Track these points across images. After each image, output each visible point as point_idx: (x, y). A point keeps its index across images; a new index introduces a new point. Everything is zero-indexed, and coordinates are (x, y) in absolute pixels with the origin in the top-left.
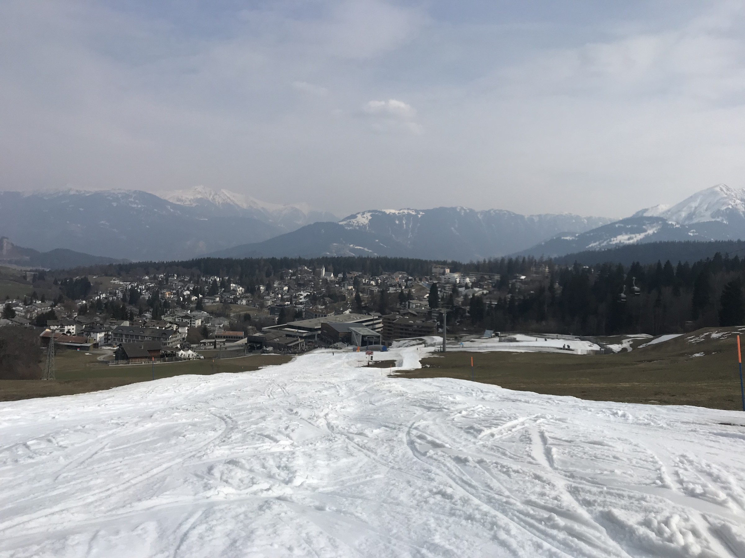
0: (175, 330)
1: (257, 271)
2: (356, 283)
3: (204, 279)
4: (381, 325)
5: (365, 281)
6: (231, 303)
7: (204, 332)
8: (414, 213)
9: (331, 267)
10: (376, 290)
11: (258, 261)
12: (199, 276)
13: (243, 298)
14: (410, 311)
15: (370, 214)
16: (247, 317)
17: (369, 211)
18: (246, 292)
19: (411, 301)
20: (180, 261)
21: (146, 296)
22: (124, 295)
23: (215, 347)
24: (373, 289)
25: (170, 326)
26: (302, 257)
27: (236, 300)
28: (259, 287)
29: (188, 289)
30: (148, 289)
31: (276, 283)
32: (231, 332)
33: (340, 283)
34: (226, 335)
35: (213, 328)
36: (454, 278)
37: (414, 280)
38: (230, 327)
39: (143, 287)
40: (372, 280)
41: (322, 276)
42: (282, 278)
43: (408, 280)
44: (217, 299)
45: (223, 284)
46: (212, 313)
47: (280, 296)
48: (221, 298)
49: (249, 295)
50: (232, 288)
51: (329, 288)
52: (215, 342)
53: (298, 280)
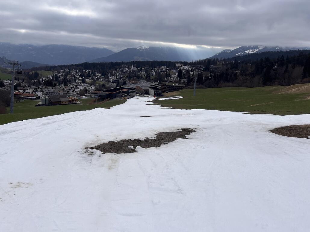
2: (146, 71)
3: (85, 71)
4: (160, 87)
6: (96, 80)
7: (86, 91)
9: (135, 65)
10: (154, 74)
11: (106, 64)
12: (83, 70)
13: (101, 78)
16: (103, 85)
21: (62, 77)
22: (53, 78)
23: (91, 97)
25: (71, 89)
27: (98, 79)
28: (107, 74)
29: (78, 75)
30: (62, 75)
31: (113, 72)
32: (97, 91)
33: (139, 71)
34: (95, 92)
35: (89, 90)
36: (186, 67)
37: (170, 69)
38: (97, 89)
39: (60, 75)
40: (153, 70)
41: (132, 69)
42: (116, 70)
43: (167, 69)
44: (90, 79)
45: (92, 73)
46: (89, 84)
47: (115, 77)
48: (92, 78)
49: (103, 77)
50: (96, 74)
51: (135, 74)
52: (91, 95)
53: (122, 70)
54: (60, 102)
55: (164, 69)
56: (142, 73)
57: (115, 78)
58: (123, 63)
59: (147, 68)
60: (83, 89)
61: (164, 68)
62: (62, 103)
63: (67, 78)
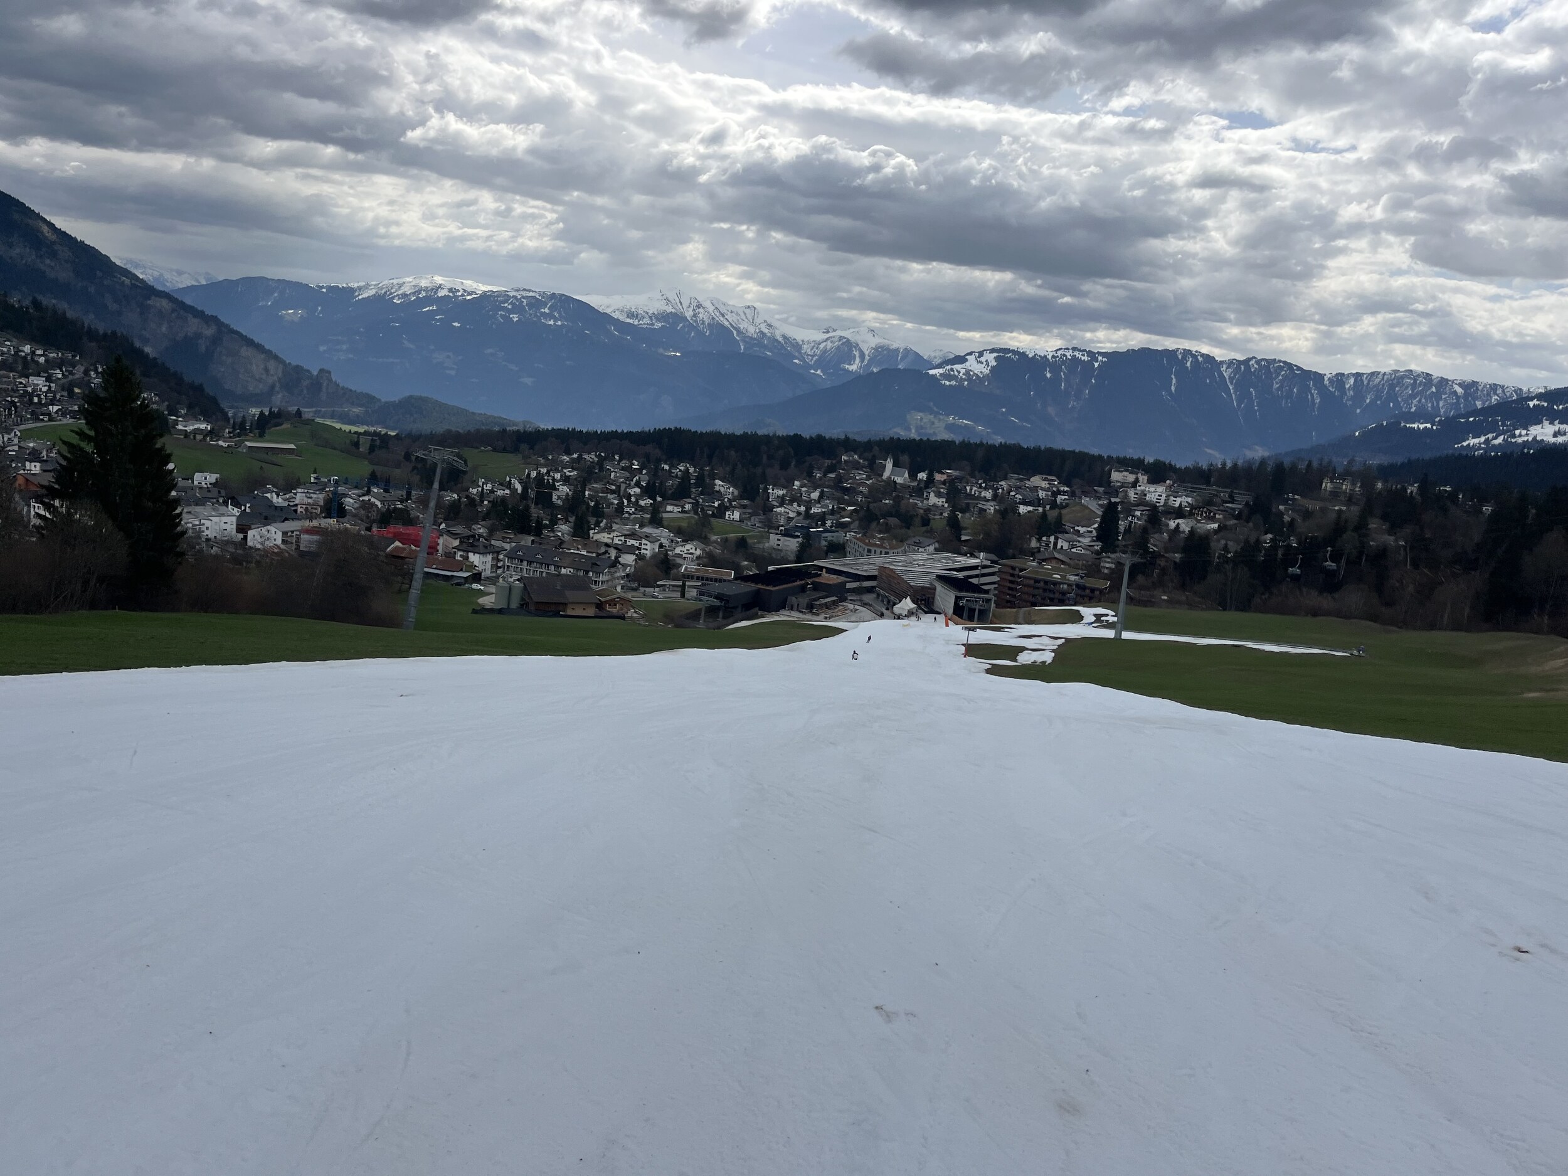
0: (613, 558)
1: (765, 457)
2: (953, 493)
3: (667, 467)
4: (995, 578)
5: (971, 490)
6: (713, 515)
7: (665, 565)
8: (1085, 358)
9: (905, 458)
10: (991, 508)
11: (768, 439)
12: (659, 461)
13: (735, 507)
14: (1057, 555)
15: (995, 355)
16: (742, 543)
17: (992, 351)
18: (741, 497)
19: (1059, 535)
20: (625, 431)
21: (564, 490)
22: (525, 489)
23: (683, 596)
24: (984, 507)
25: (606, 552)
26: (851, 436)
27: (721, 511)
28: (766, 490)
29: (638, 484)
30: (566, 480)
31: (797, 483)
32: (710, 569)
33: (919, 491)
34: (701, 574)
35: (679, 561)
36: (1156, 493)
37: (1072, 494)
38: (710, 560)
39: (558, 476)
40: (986, 489)
41: (886, 474)
42: (810, 475)
43: (1059, 492)
44: (688, 507)
45: (700, 480)
46: (679, 532)
47: (803, 508)
48: (696, 505)
49: (745, 502)
50: (717, 488)
51: (897, 500)
52: (684, 585)
53: (839, 480)
54: (565, 604)
55: (1042, 489)
56: (933, 500)
57: (799, 513)
58: (848, 445)
59: (960, 479)
60: (654, 556)
61: (1044, 484)
62: (570, 612)
63: (587, 493)
